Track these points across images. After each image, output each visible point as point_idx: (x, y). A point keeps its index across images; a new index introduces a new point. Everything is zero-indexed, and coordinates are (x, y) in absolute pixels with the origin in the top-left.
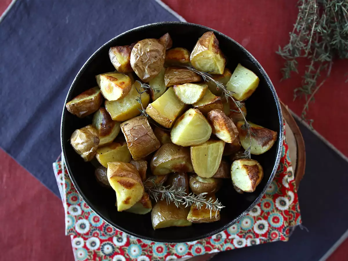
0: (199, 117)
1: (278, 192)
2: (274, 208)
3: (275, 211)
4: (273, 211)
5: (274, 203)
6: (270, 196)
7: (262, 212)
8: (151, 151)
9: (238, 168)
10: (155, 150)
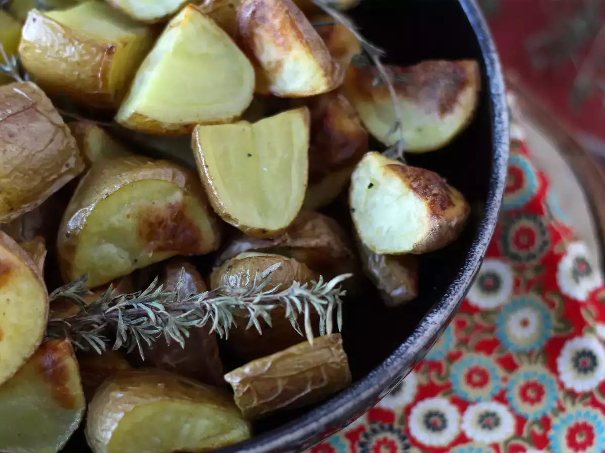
0: (204, 28)
1: (556, 330)
2: (561, 395)
3: (568, 405)
4: (562, 409)
5: (553, 377)
6: (533, 358)
7: (521, 421)
8: (54, 181)
9: (371, 185)
10: (69, 178)
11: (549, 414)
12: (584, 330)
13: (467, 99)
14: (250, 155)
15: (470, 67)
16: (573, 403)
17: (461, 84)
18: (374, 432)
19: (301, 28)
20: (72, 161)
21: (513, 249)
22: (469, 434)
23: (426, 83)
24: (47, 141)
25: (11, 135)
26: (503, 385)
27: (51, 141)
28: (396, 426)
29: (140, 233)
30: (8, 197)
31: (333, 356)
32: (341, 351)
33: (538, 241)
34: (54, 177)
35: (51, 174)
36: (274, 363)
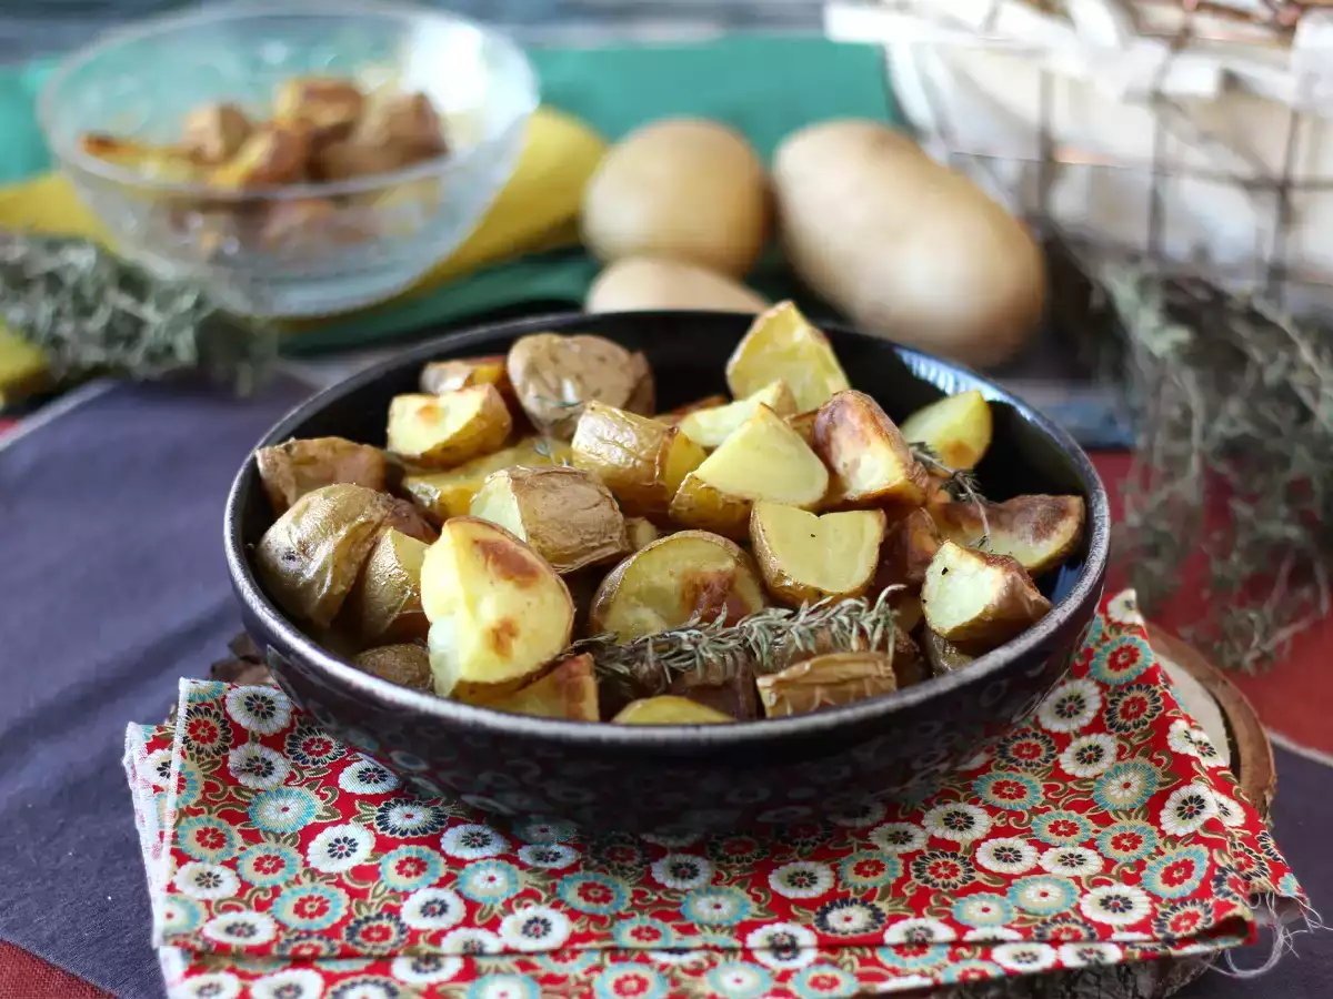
1: (1161, 784)
2: (1160, 841)
3: (1168, 848)
4: (1160, 853)
7: (1110, 863)
8: (594, 548)
9: (945, 571)
10: (611, 551)
11: (1145, 858)
12: (1192, 780)
13: (1066, 530)
14: (813, 536)
15: (1074, 502)
16: (1174, 847)
17: (1062, 513)
18: (934, 856)
19: (881, 422)
20: (616, 536)
21: (1120, 720)
22: (1046, 868)
23: (1020, 510)
24: (593, 503)
25: (554, 487)
26: (1094, 836)
27: (596, 505)
28: (960, 854)
29: (683, 597)
30: (542, 546)
31: (878, 669)
32: (889, 668)
33: (1149, 707)
34: (596, 544)
35: (591, 541)
36: (812, 667)
